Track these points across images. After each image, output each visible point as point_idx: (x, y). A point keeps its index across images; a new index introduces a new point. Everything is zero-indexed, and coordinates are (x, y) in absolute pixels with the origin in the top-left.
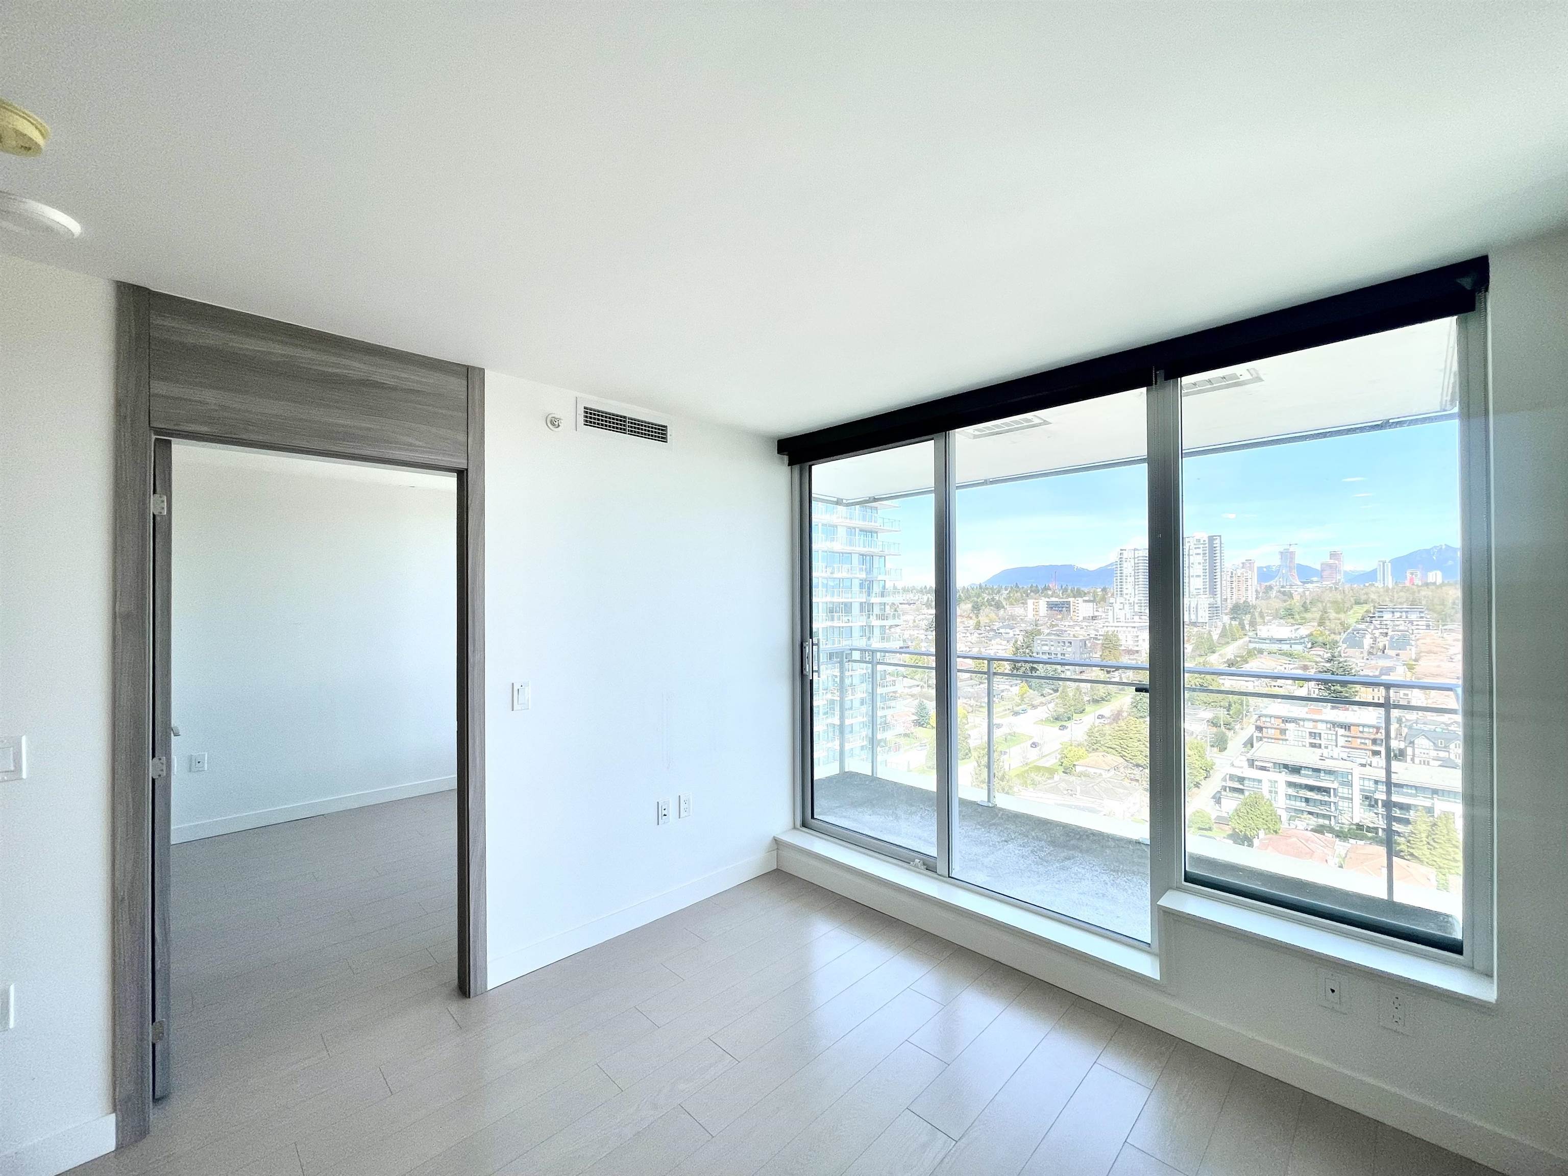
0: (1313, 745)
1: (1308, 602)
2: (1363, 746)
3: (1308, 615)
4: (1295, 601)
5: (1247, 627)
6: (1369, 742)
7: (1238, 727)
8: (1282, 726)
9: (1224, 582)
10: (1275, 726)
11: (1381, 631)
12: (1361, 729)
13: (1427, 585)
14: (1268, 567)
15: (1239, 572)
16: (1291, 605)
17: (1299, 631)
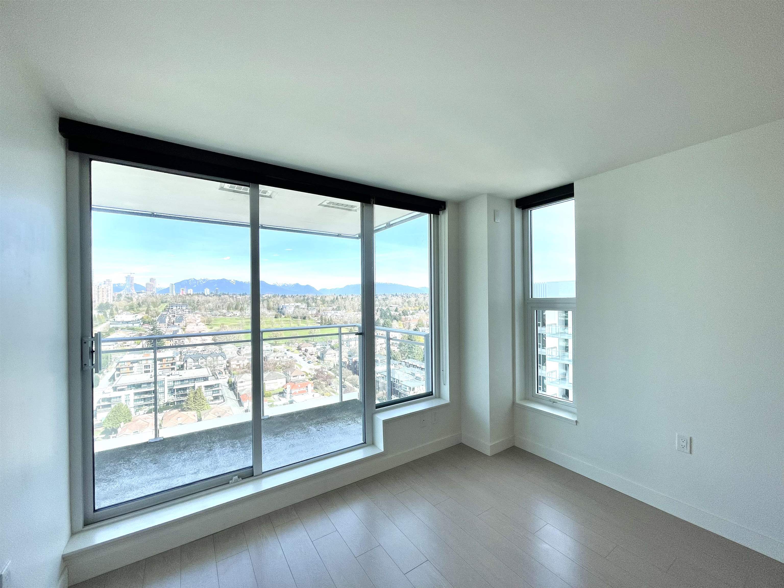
0: (146, 372)
1: (141, 302)
2: (168, 367)
3: (141, 309)
4: (134, 302)
5: (108, 316)
6: (170, 365)
7: (106, 371)
8: (131, 365)
10: (127, 366)
11: (172, 315)
12: (166, 359)
13: (188, 295)
14: (119, 284)
15: (103, 286)
16: (132, 304)
17: (137, 317)
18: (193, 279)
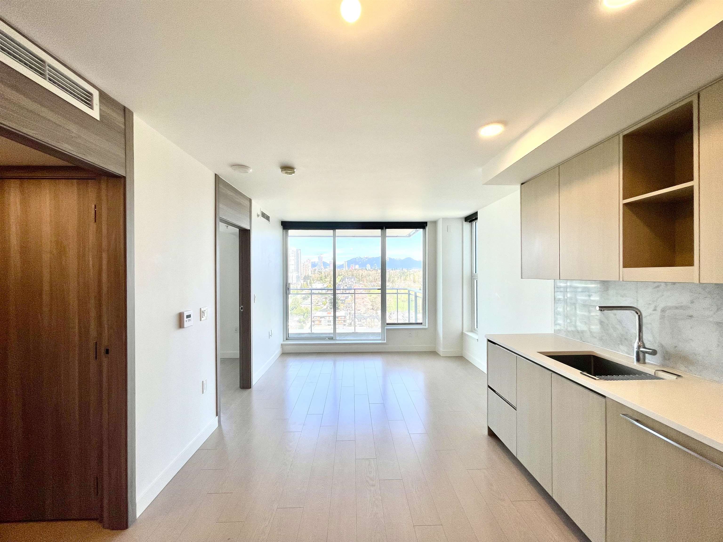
0: (329, 325)
1: (326, 275)
2: (341, 323)
3: (326, 280)
4: (323, 274)
5: (309, 285)
6: (343, 322)
7: (307, 322)
8: (320, 319)
9: (301, 267)
10: (318, 320)
11: (345, 284)
12: (341, 317)
13: (355, 269)
14: (314, 262)
15: (306, 263)
16: (321, 276)
17: (324, 285)
18: (359, 258)
